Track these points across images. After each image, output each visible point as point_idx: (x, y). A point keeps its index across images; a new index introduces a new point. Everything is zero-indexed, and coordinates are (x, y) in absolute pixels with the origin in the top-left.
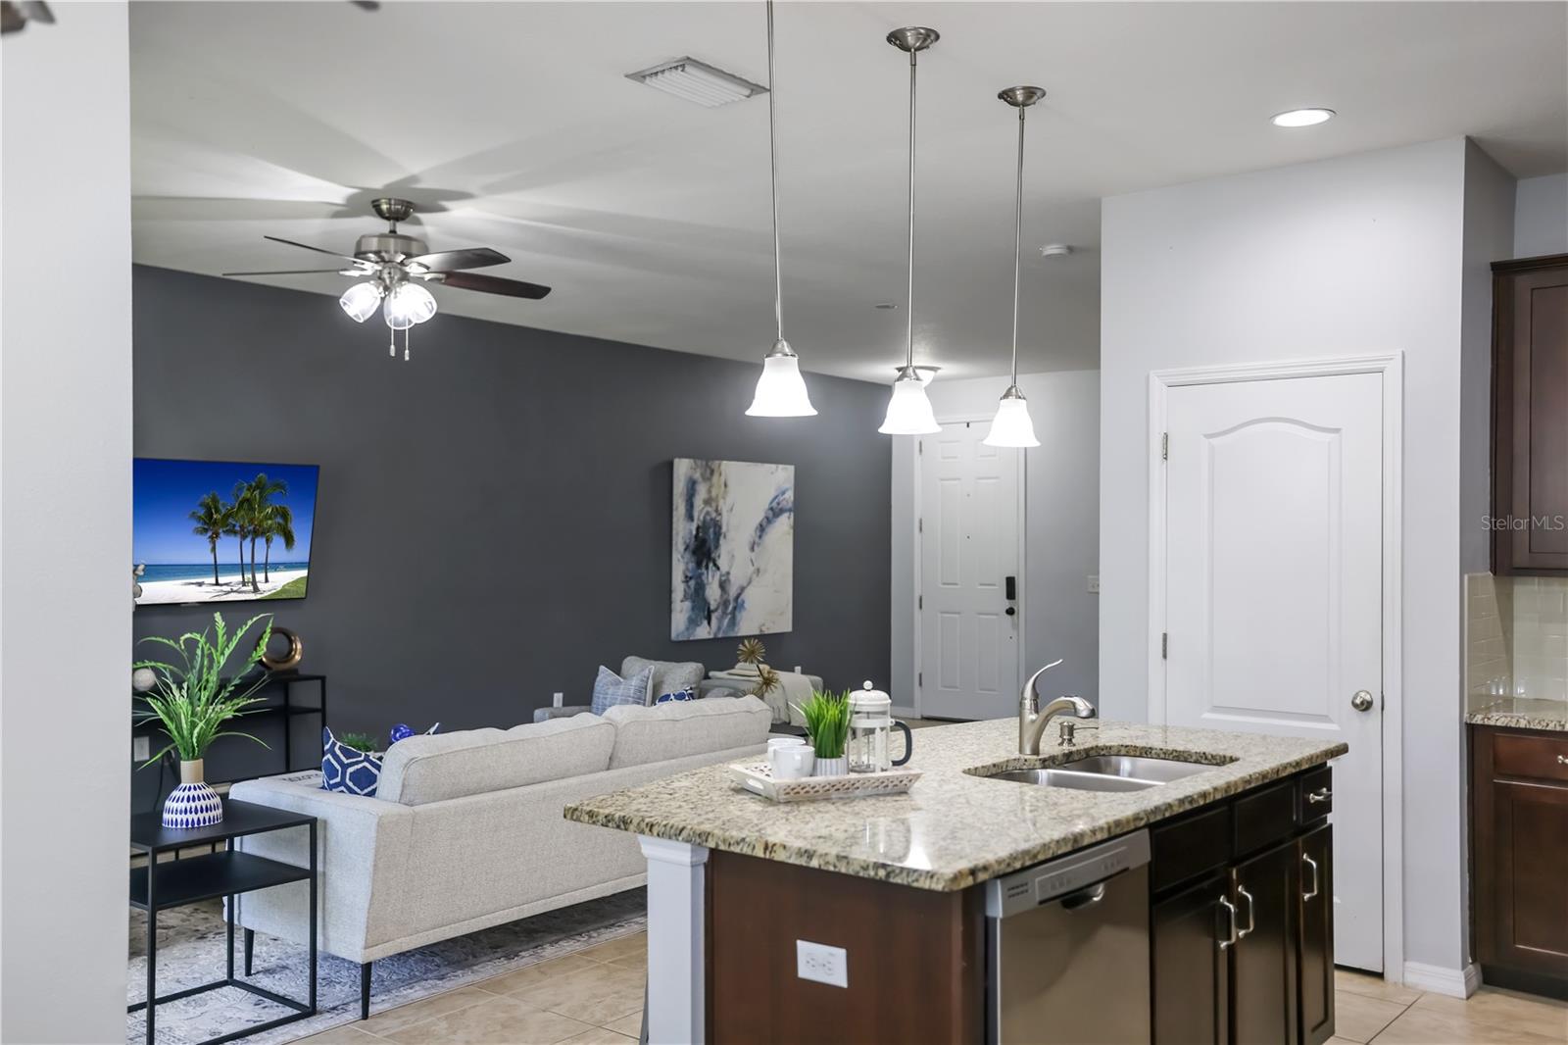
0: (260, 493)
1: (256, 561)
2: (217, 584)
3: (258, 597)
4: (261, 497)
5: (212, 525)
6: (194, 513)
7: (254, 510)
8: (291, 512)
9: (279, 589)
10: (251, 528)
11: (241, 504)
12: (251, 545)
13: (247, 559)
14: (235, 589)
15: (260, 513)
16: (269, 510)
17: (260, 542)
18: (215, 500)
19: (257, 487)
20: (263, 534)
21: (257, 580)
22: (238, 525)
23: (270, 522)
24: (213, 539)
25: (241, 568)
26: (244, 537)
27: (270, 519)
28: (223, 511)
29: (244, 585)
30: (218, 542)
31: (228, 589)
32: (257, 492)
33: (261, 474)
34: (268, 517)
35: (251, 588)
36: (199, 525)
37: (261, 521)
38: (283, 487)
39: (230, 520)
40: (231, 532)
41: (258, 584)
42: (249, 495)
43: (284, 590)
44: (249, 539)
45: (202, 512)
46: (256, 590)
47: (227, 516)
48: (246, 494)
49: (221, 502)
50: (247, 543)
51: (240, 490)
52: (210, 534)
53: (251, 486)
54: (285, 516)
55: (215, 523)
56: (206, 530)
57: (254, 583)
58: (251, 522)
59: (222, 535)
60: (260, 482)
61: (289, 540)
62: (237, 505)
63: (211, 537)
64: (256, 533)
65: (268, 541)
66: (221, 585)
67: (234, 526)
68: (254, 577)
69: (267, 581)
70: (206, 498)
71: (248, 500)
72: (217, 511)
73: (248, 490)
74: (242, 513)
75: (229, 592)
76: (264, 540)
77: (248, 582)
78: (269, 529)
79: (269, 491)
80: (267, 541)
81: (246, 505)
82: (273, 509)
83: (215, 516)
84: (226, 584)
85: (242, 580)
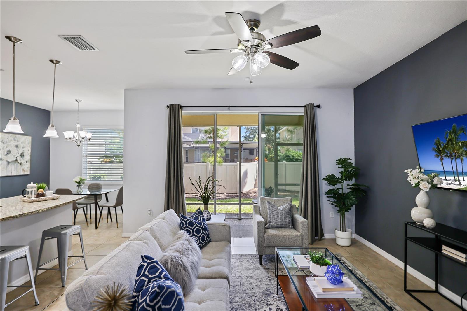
0: (455, 135)
1: (459, 170)
2: (446, 180)
3: (462, 188)
4: (455, 137)
5: (440, 153)
6: (433, 148)
7: (454, 144)
10: (454, 154)
12: (455, 162)
13: (455, 170)
14: (453, 183)
15: (456, 146)
16: (460, 144)
17: (459, 161)
18: (439, 142)
19: (454, 132)
20: (459, 157)
21: (460, 180)
22: (449, 153)
24: (442, 159)
25: (453, 173)
26: (452, 159)
27: (461, 149)
28: (443, 146)
29: (455, 181)
30: (443, 161)
31: (450, 182)
32: (454, 135)
33: (454, 124)
34: (460, 148)
35: (458, 183)
36: (436, 154)
37: (457, 150)
38: (464, 130)
39: (446, 150)
40: (447, 156)
41: (461, 182)
42: (451, 137)
45: (436, 148)
46: (460, 184)
47: (444, 149)
48: (449, 137)
49: (441, 142)
50: (454, 160)
51: (447, 134)
52: (440, 157)
53: (451, 132)
56: (438, 156)
57: (459, 181)
58: (454, 151)
59: (444, 158)
60: (454, 129)
62: (447, 143)
63: (441, 159)
64: (457, 156)
65: (462, 160)
66: (448, 180)
67: (448, 153)
68: (458, 178)
69: (464, 180)
70: (436, 141)
71: (450, 140)
72: (441, 147)
73: (450, 134)
74: (450, 146)
75: (450, 184)
76: (460, 160)
77: (457, 180)
78: (462, 154)
79: (459, 133)
81: (450, 143)
82: (461, 144)
83: (440, 149)
84: (449, 180)
85: (454, 179)
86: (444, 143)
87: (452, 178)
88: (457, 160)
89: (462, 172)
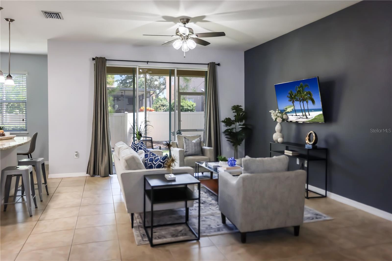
0: (302, 88)
1: (305, 109)
2: (296, 115)
3: (308, 120)
4: (302, 90)
5: (292, 99)
7: (301, 93)
8: (312, 93)
9: (314, 118)
10: (302, 99)
11: (298, 92)
12: (303, 104)
13: (303, 108)
14: (301, 117)
15: (303, 94)
17: (305, 102)
18: (291, 92)
19: (301, 87)
20: (305, 100)
21: (307, 115)
22: (298, 98)
23: (306, 96)
24: (293, 102)
25: (301, 111)
26: (300, 102)
27: (306, 95)
28: (294, 95)
29: (303, 116)
30: (294, 103)
31: (299, 117)
32: (301, 88)
33: (301, 83)
35: (305, 117)
36: (289, 99)
37: (304, 97)
38: (308, 86)
39: (296, 97)
40: (297, 100)
41: (307, 116)
42: (299, 90)
43: (315, 119)
44: (302, 102)
45: (289, 96)
46: (307, 118)
47: (295, 96)
48: (298, 89)
49: (293, 92)
50: (302, 103)
51: (297, 88)
52: (292, 101)
53: (299, 87)
54: (310, 94)
55: (293, 98)
56: (291, 100)
57: (306, 115)
58: (301, 97)
59: (295, 101)
60: (301, 85)
61: (313, 102)
62: (297, 93)
63: (292, 102)
64: (304, 100)
66: (297, 116)
67: (297, 98)
68: (305, 113)
69: (309, 115)
70: (289, 92)
71: (299, 91)
72: (292, 95)
73: (299, 88)
74: (299, 95)
76: (306, 102)
77: (304, 115)
78: (307, 99)
79: (304, 87)
80: (307, 102)
81: (299, 92)
82: (306, 93)
83: (292, 96)
84: (299, 116)
85: (302, 114)
86: (294, 93)
87: (301, 114)
88: (304, 102)
89: (308, 109)
